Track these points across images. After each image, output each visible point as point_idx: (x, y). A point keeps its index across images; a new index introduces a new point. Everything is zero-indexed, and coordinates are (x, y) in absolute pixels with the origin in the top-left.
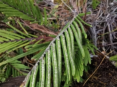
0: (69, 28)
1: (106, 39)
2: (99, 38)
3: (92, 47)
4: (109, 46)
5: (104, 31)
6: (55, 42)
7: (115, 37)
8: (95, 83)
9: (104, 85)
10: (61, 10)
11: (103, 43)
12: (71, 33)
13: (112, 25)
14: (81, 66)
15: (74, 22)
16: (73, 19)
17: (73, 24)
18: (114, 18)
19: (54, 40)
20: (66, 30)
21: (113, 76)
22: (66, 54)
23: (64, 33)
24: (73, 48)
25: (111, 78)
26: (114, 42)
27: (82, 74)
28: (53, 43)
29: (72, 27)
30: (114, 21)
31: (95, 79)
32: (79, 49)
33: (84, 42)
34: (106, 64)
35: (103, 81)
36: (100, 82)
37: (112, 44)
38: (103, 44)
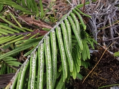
0: (66, 20)
1: (107, 34)
2: (99, 33)
3: (91, 41)
4: (109, 41)
5: (104, 25)
6: (49, 35)
7: (116, 32)
8: (95, 79)
9: (105, 81)
10: (59, 3)
11: (104, 38)
12: (68, 25)
13: (113, 19)
14: (78, 61)
15: (72, 14)
16: (71, 11)
17: (70, 15)
18: (115, 11)
19: (48, 33)
20: (63, 22)
21: (115, 71)
22: (62, 48)
23: (60, 26)
24: (70, 41)
25: (112, 73)
26: (114, 37)
27: (79, 70)
28: (47, 36)
29: (69, 18)
30: (115, 14)
31: (95, 75)
32: (77, 43)
33: (83, 36)
34: (107, 59)
35: (104, 77)
36: (101, 78)
37: (113, 38)
38: (104, 40)
